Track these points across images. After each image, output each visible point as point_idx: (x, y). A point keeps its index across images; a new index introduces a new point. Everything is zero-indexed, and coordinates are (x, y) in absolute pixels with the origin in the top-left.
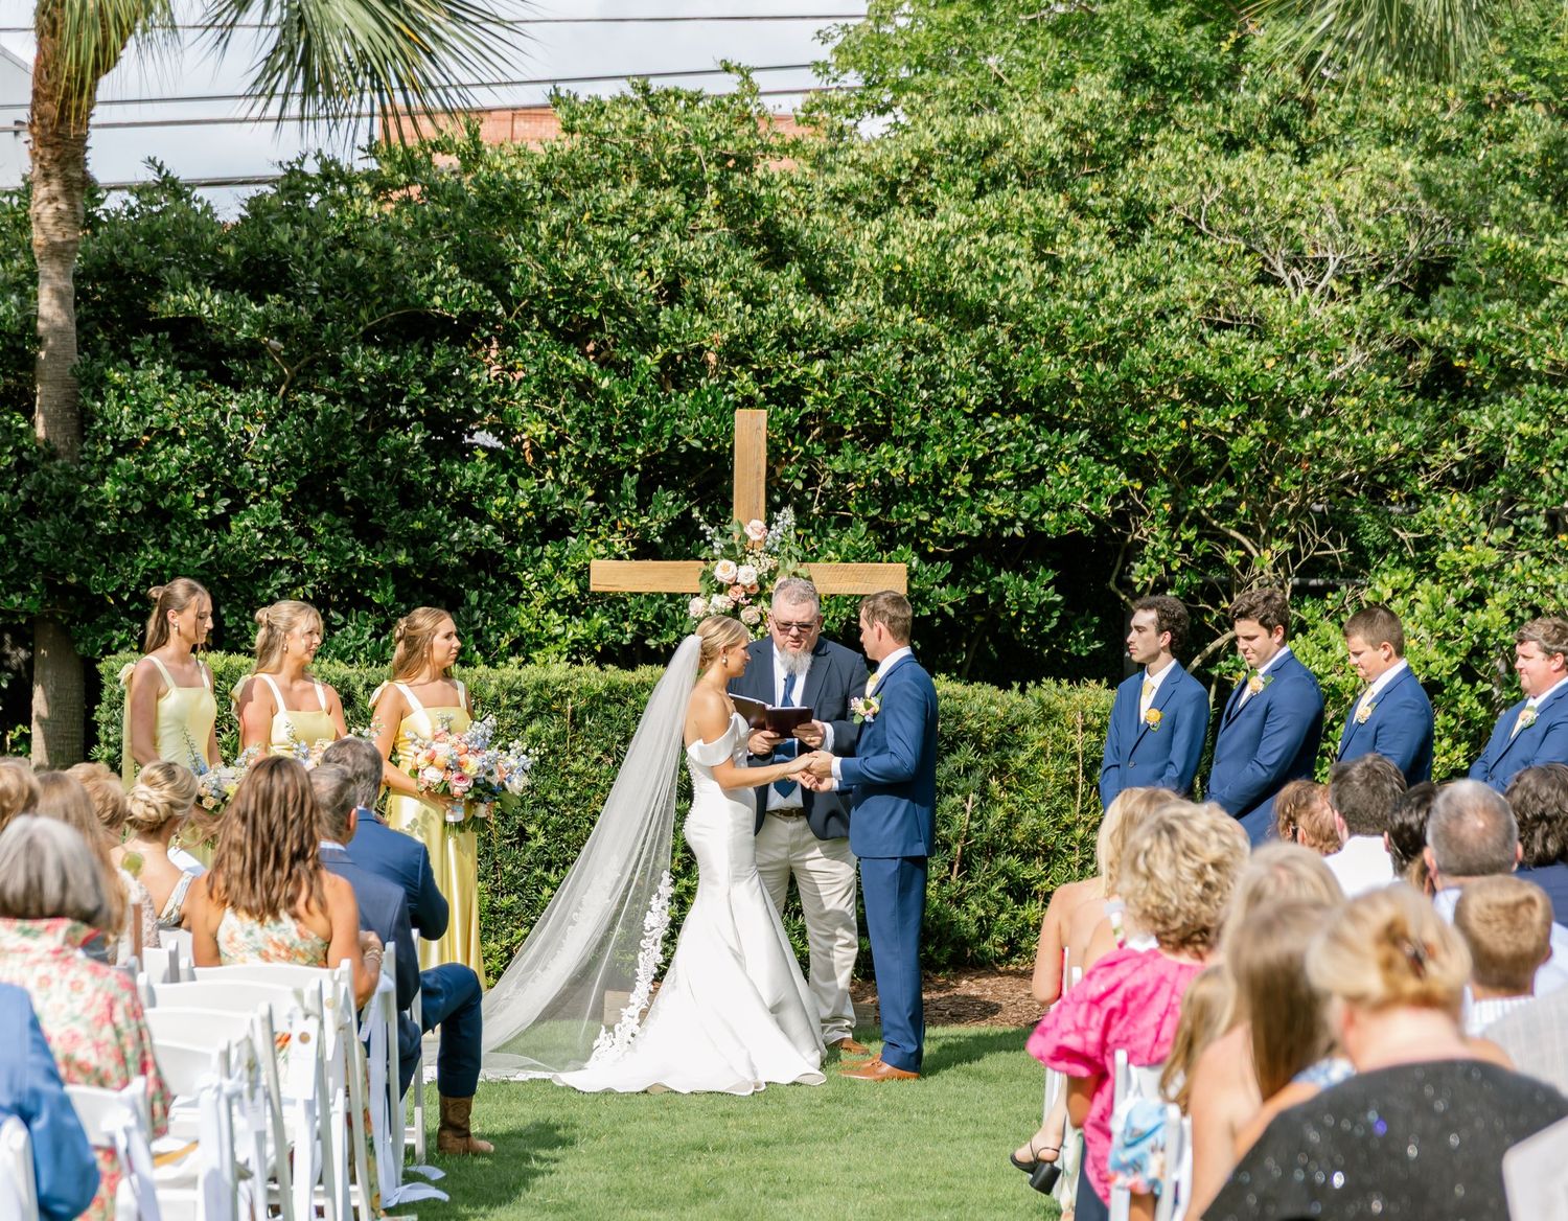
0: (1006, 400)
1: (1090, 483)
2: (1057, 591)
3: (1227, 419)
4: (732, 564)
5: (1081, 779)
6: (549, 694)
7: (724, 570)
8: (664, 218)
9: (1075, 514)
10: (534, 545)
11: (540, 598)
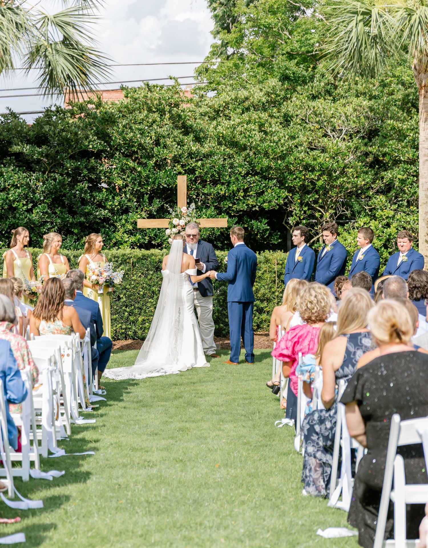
0: (253, 172)
1: (277, 195)
2: (268, 226)
3: (315, 176)
4: (178, 220)
5: (277, 278)
6: (126, 257)
7: (175, 221)
8: (154, 122)
9: (273, 203)
10: (120, 215)
11: (122, 230)
